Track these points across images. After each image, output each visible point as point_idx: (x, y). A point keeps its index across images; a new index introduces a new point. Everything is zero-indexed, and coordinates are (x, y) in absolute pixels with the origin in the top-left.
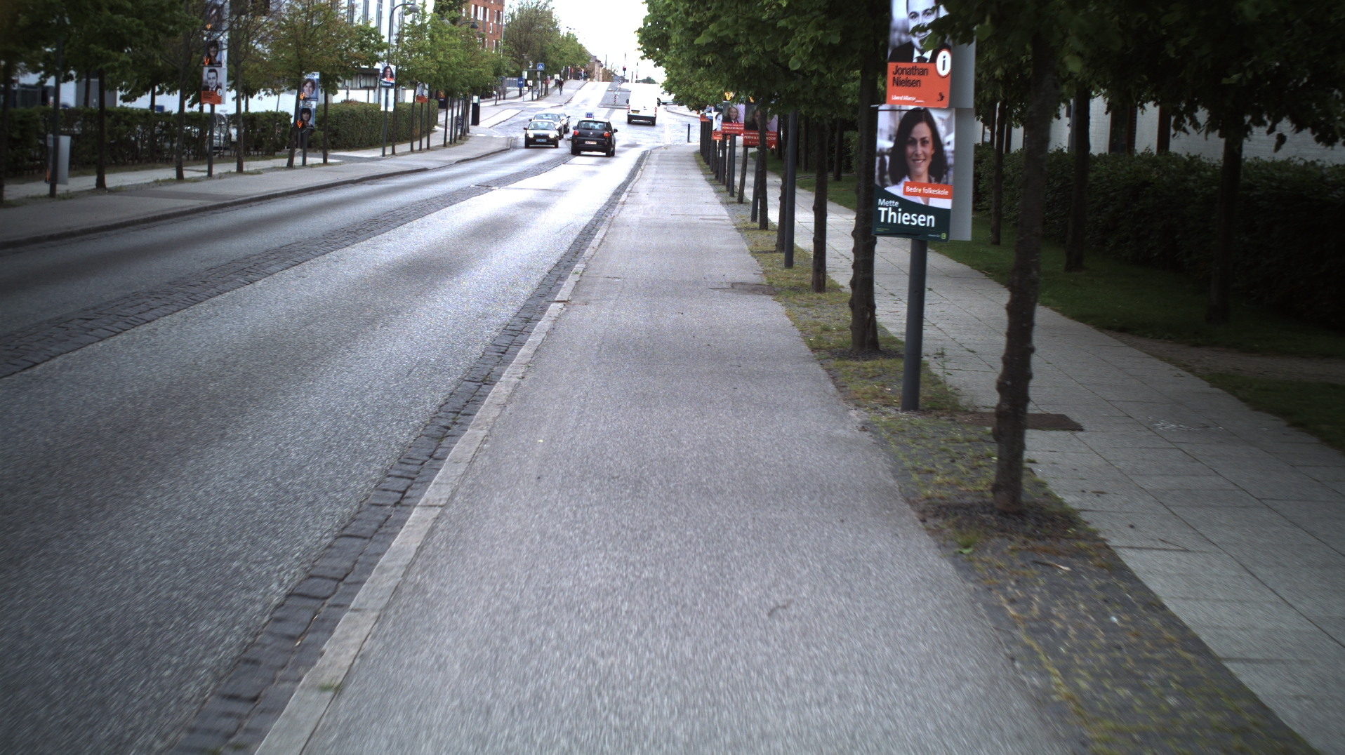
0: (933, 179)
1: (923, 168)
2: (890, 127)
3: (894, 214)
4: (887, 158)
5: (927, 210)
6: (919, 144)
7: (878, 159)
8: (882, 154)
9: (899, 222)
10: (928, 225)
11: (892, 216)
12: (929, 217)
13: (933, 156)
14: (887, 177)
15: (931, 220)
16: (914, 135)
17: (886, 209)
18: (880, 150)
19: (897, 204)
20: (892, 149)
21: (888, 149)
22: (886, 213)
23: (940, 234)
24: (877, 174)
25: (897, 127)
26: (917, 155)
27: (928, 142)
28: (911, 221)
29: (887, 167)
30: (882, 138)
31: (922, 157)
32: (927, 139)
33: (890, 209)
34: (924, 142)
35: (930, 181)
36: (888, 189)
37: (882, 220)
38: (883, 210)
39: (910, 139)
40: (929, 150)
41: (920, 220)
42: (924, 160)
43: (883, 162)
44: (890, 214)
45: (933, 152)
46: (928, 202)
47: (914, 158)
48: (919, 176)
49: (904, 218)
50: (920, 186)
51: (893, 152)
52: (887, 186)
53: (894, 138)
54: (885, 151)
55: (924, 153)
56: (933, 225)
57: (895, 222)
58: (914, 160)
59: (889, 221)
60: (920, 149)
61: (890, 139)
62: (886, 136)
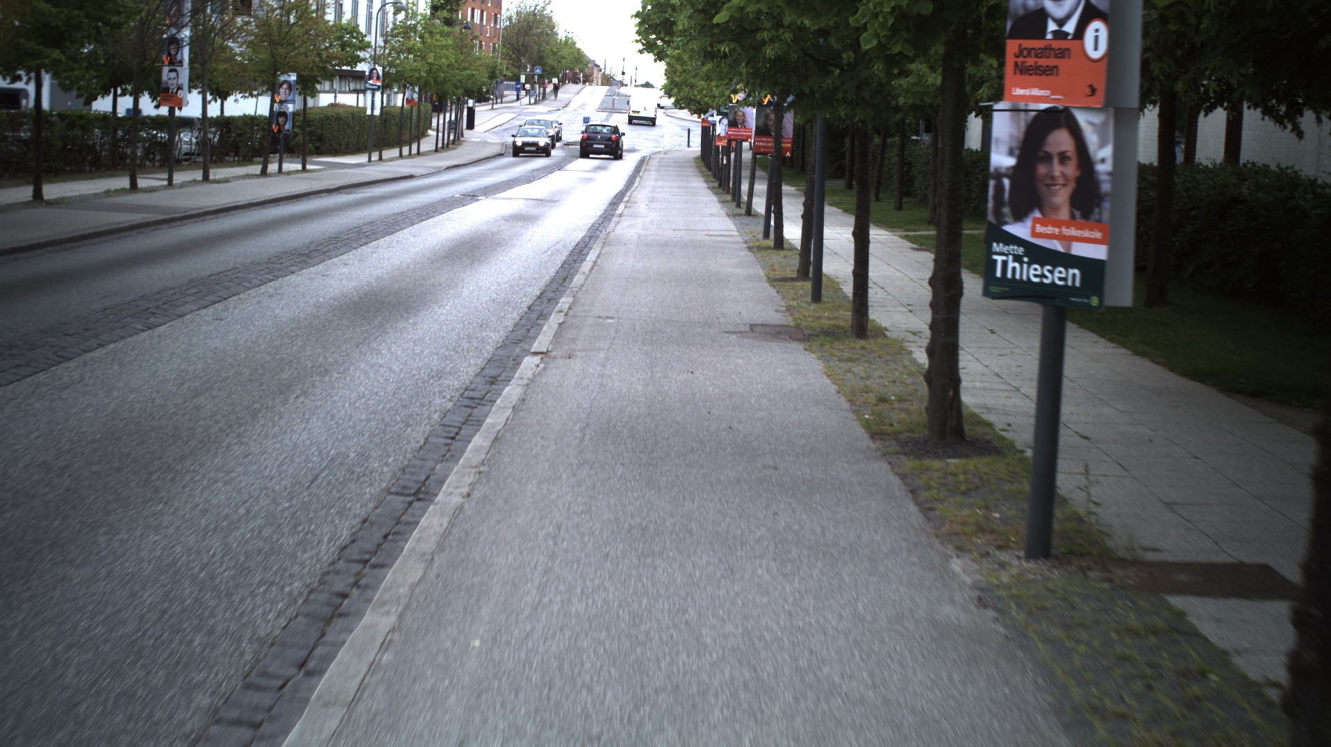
0: (1078, 214)
1: (1061, 197)
2: (1011, 136)
3: (1017, 265)
4: (1006, 182)
5: (1068, 260)
6: (1056, 161)
7: (992, 183)
8: (999, 175)
9: (1025, 278)
10: (1070, 283)
11: (1014, 269)
12: (1071, 271)
13: (1078, 180)
14: (1006, 210)
15: (1074, 275)
16: (1048, 149)
17: (1004, 258)
18: (996, 169)
19: (1021, 251)
20: (1014, 168)
21: (1008, 169)
22: (1005, 264)
23: (1088, 297)
24: (990, 205)
25: (1021, 136)
26: (1053, 178)
27: (1069, 158)
28: (1043, 276)
29: (1007, 195)
30: (998, 153)
31: (1061, 181)
32: (1069, 154)
33: (1011, 257)
34: (1063, 158)
35: (1073, 217)
36: (1007, 228)
37: (999, 274)
38: (999, 259)
39: (1042, 154)
40: (1071, 170)
41: (1057, 275)
42: (1064, 185)
43: (999, 188)
44: (1011, 265)
45: (1077, 173)
46: (1069, 248)
47: (1048, 182)
48: (1056, 209)
49: (1032, 272)
50: (1058, 224)
51: (1014, 173)
52: (1006, 223)
53: (1017, 152)
54: (1003, 171)
55: (1064, 175)
56: (1078, 284)
57: (1018, 277)
58: (1048, 186)
59: (1009, 275)
60: (1057, 169)
61: (1011, 153)
62: (1005, 148)
